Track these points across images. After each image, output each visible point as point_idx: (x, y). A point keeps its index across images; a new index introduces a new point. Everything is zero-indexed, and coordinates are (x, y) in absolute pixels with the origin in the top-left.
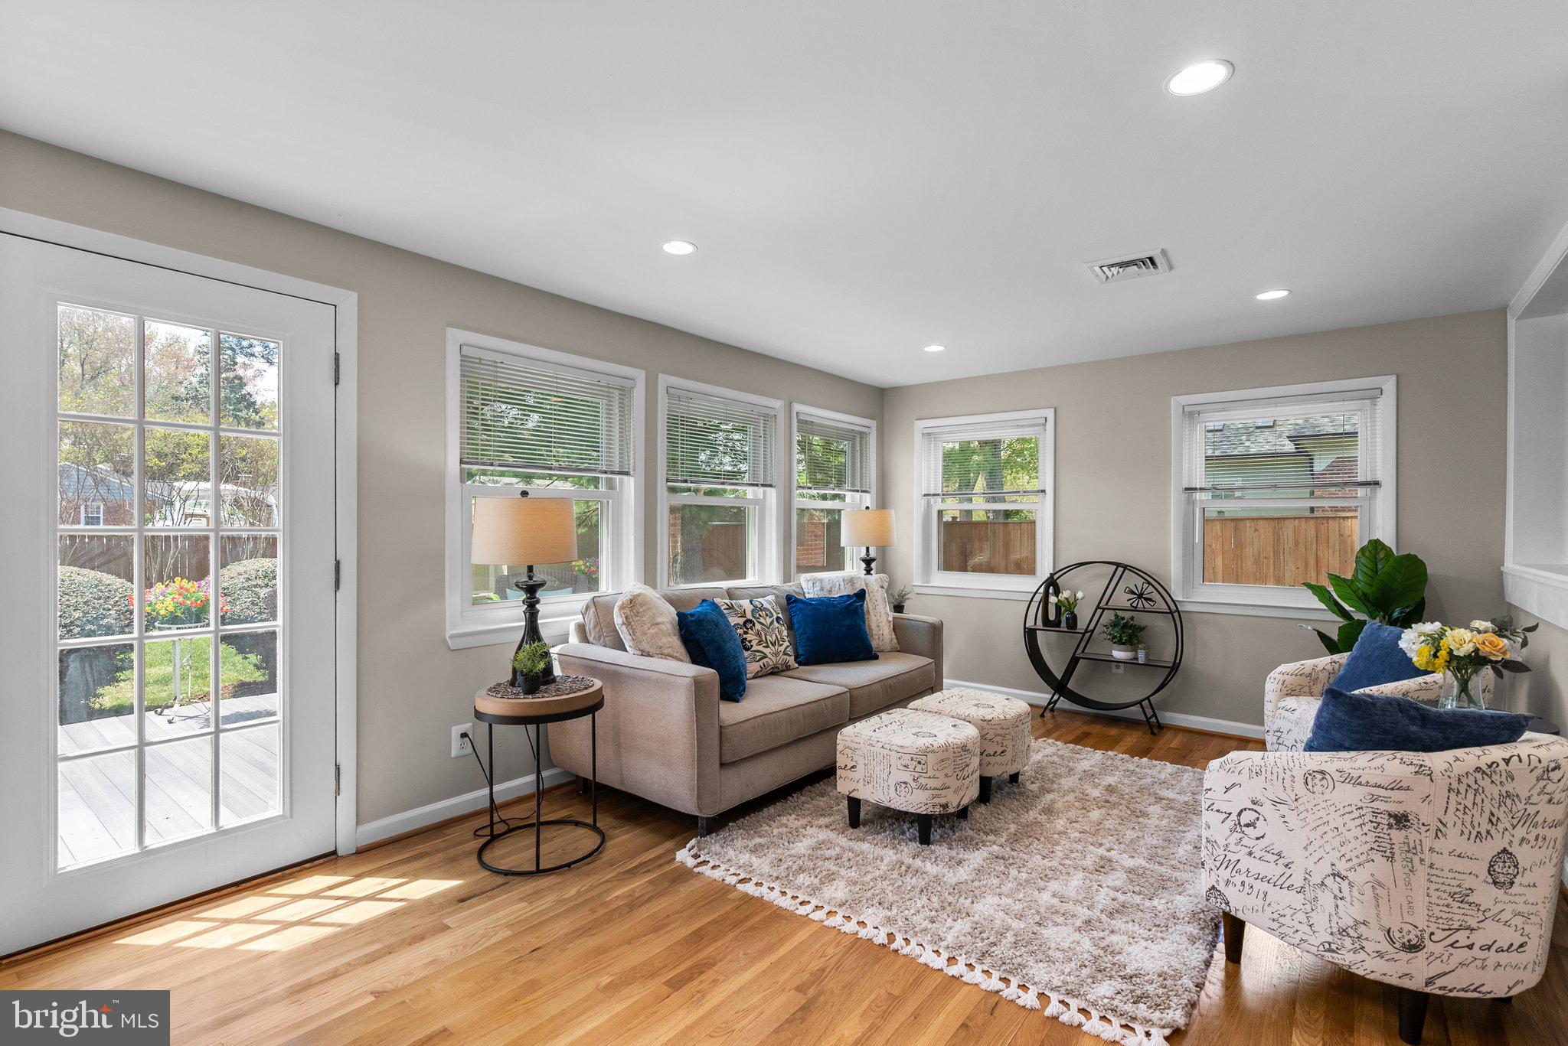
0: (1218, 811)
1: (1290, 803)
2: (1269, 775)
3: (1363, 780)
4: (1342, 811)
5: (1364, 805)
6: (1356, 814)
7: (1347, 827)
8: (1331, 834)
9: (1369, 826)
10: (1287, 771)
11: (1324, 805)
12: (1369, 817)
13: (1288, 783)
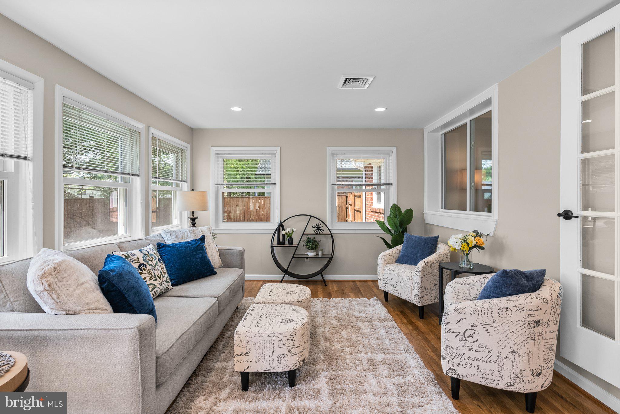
0: (453, 332)
1: (491, 323)
2: (480, 313)
3: (525, 309)
4: (516, 324)
5: (525, 320)
6: (522, 324)
7: (518, 330)
8: (510, 335)
9: (527, 328)
10: (489, 310)
11: (507, 322)
12: (527, 324)
13: (490, 315)
